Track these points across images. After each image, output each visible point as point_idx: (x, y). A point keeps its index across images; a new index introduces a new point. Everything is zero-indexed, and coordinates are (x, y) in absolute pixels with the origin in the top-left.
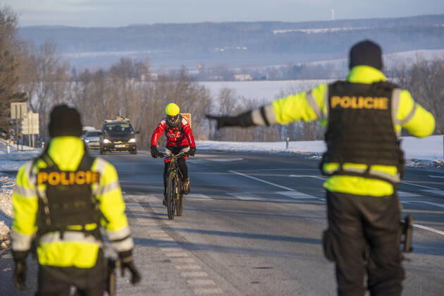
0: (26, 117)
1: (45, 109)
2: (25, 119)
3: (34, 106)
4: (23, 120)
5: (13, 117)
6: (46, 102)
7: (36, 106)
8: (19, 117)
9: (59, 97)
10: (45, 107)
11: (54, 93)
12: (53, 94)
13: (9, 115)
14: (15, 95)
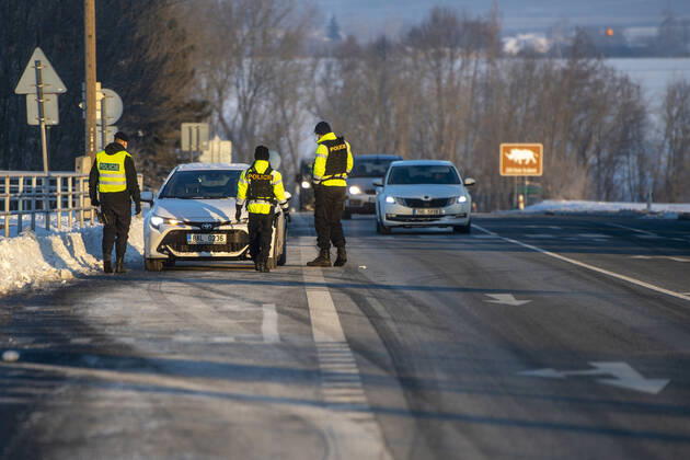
0: (207, 148)
1: (253, 128)
2: (205, 152)
3: (228, 121)
4: (201, 153)
5: (185, 146)
6: (256, 113)
7: (234, 121)
8: (194, 149)
9: (287, 102)
10: (254, 124)
11: (275, 90)
12: (271, 95)
13: (178, 144)
14: (188, 105)
